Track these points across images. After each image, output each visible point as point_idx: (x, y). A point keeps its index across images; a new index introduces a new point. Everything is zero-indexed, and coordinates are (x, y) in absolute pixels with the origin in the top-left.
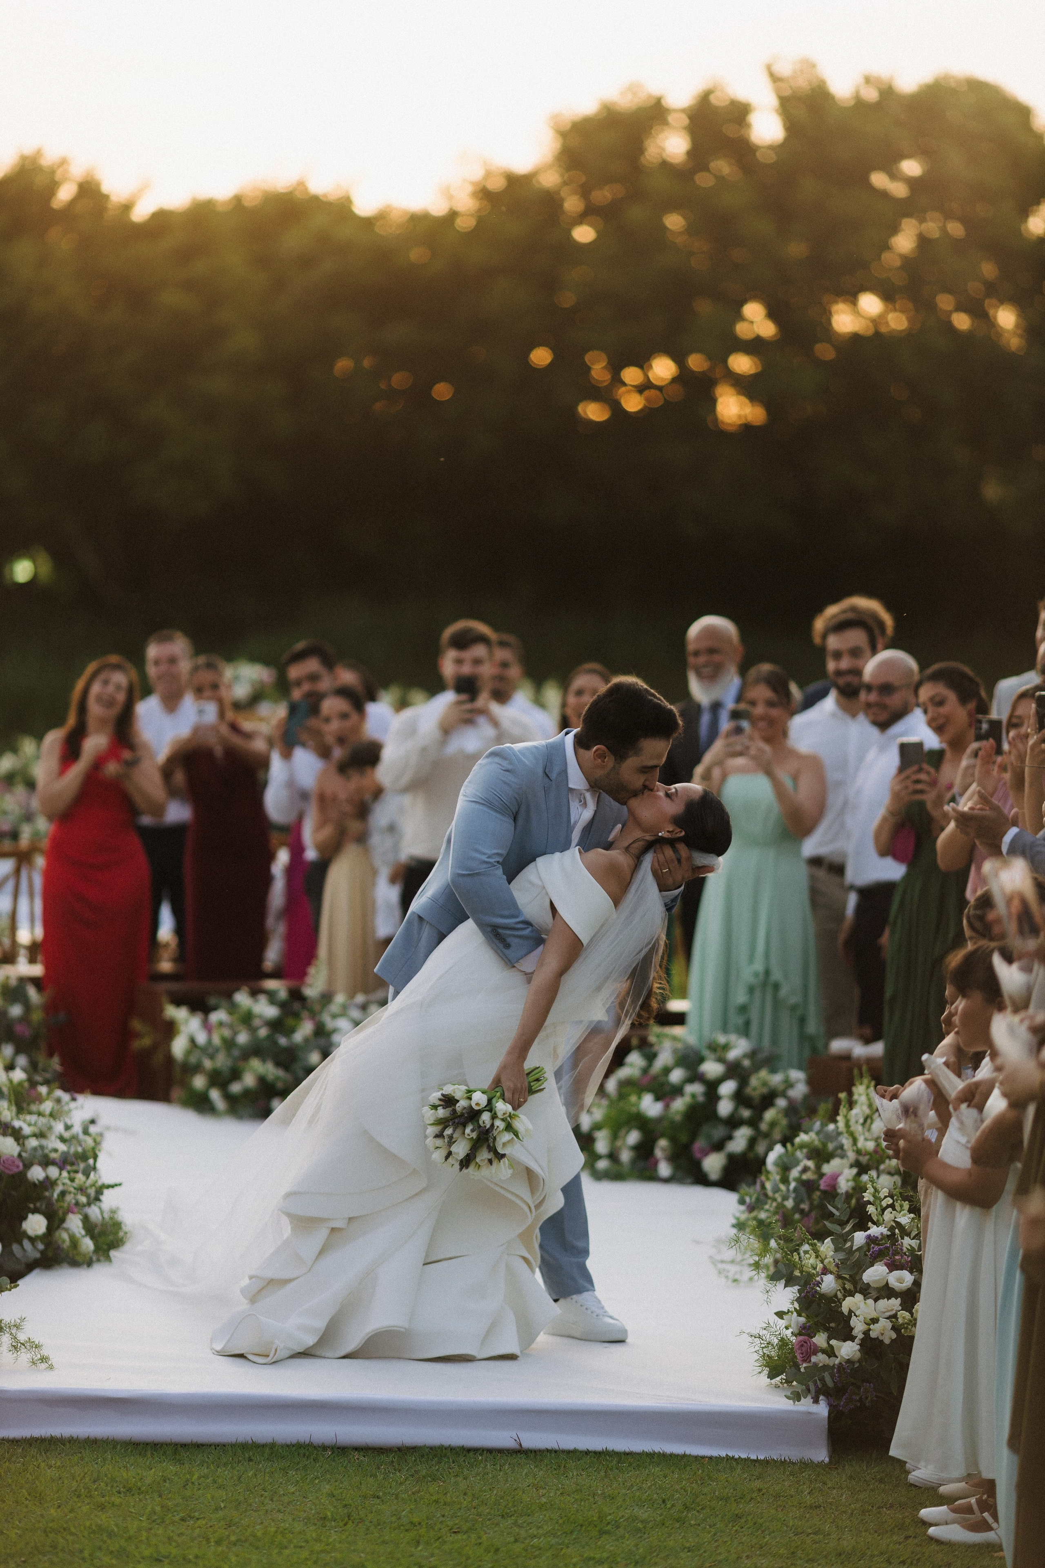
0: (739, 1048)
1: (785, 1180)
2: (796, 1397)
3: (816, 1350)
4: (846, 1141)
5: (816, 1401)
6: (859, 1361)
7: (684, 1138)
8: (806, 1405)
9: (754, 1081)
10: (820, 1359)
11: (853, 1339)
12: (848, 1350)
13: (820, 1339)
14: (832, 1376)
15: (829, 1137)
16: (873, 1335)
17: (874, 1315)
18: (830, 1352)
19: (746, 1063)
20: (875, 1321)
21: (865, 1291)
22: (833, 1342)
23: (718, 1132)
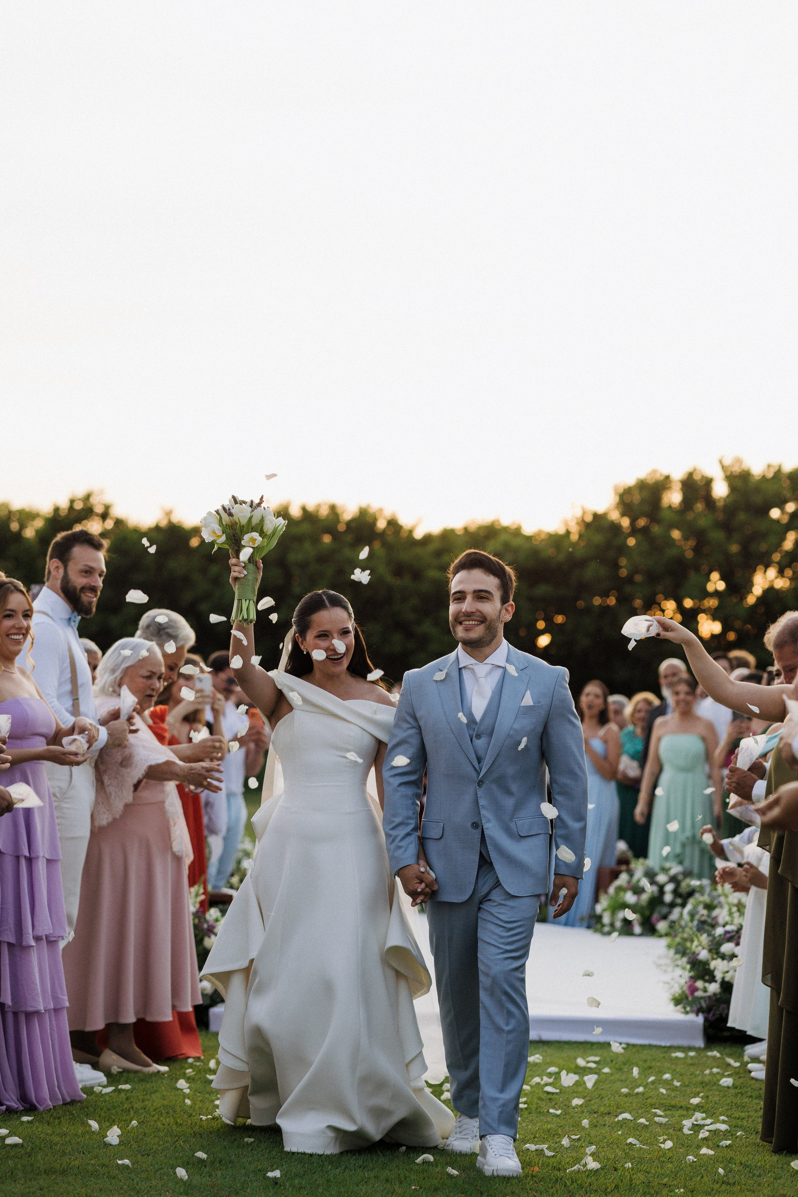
0: (676, 869)
1: (692, 920)
2: (687, 1013)
3: (696, 989)
4: (722, 899)
5: (697, 1015)
6: (720, 993)
7: (647, 913)
8: (692, 1017)
9: (684, 885)
10: (699, 994)
11: (716, 982)
12: (714, 988)
13: (699, 984)
14: (705, 1001)
15: (713, 898)
16: (727, 979)
17: (726, 969)
18: (704, 990)
19: (680, 877)
20: (727, 972)
21: (723, 957)
22: (707, 985)
23: (665, 910)
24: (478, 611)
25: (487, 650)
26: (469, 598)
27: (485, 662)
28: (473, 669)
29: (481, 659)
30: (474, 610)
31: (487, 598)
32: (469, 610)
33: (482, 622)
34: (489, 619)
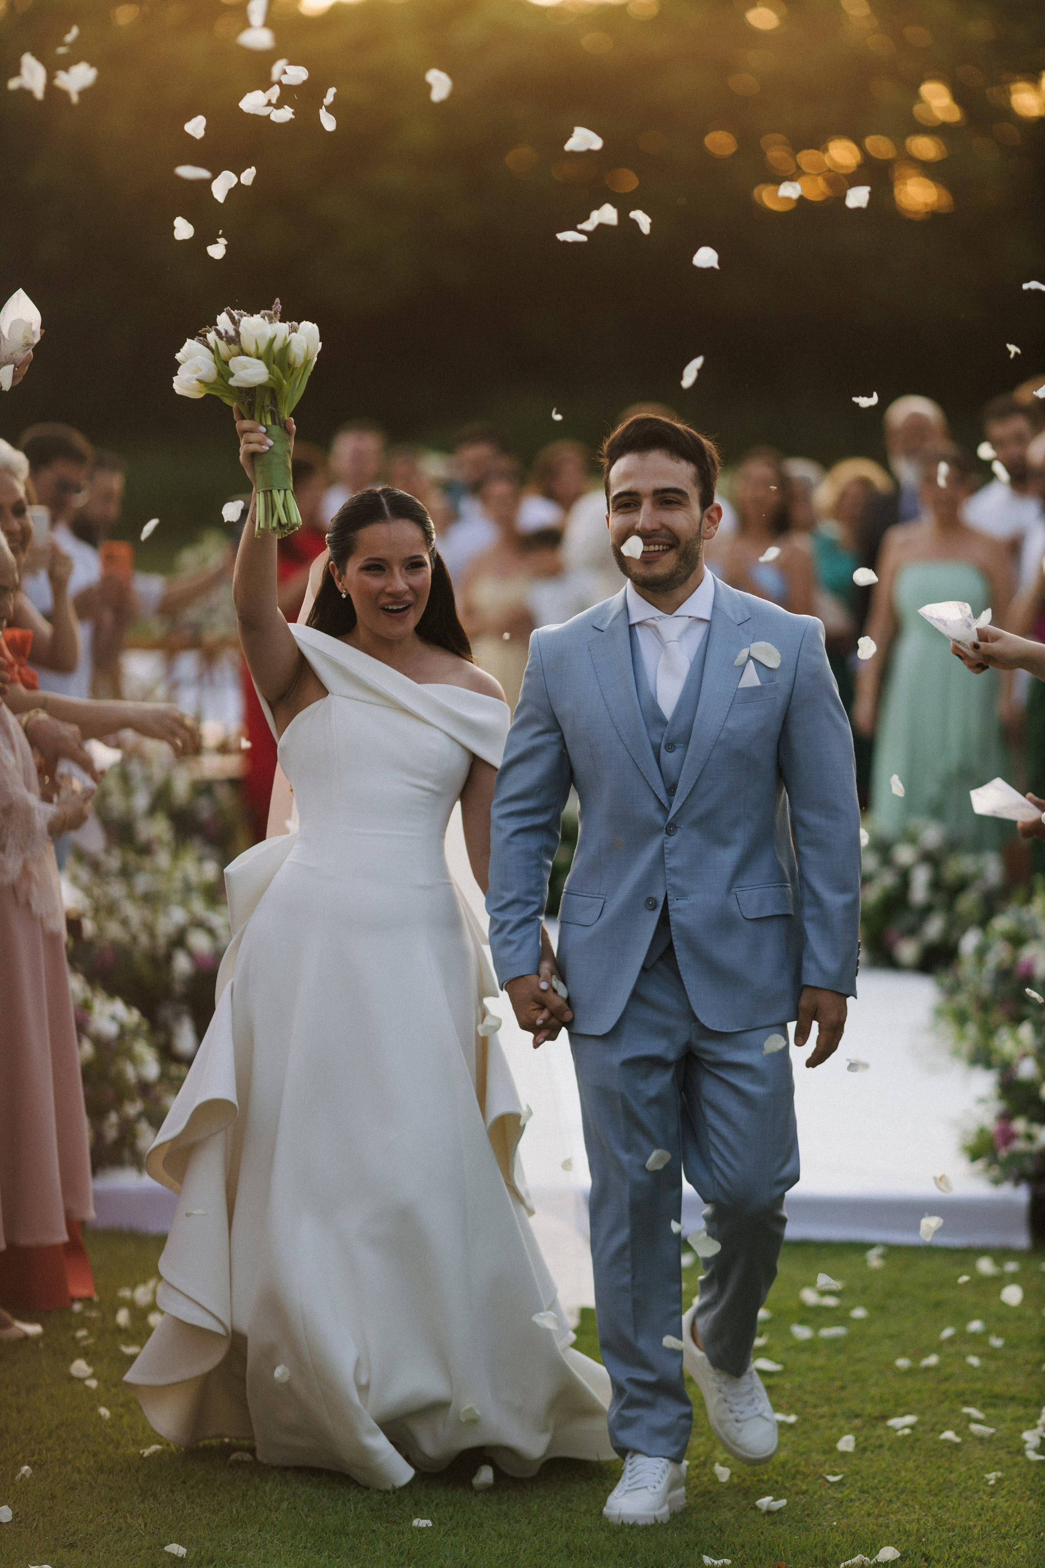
0: (932, 835)
1: (982, 965)
2: (996, 1182)
3: (1014, 1135)
5: (1016, 1187)
8: (1005, 1189)
9: (950, 867)
10: (1020, 1145)
13: (1020, 1125)
14: (1032, 1161)
15: (1025, 923)
18: (1030, 1138)
22: (1033, 1128)
23: (912, 919)
24: (663, 526)
25: (680, 592)
26: (646, 505)
27: (677, 613)
28: (655, 627)
29: (670, 608)
30: (656, 526)
31: (679, 503)
32: (648, 526)
33: (671, 547)
34: (683, 541)
